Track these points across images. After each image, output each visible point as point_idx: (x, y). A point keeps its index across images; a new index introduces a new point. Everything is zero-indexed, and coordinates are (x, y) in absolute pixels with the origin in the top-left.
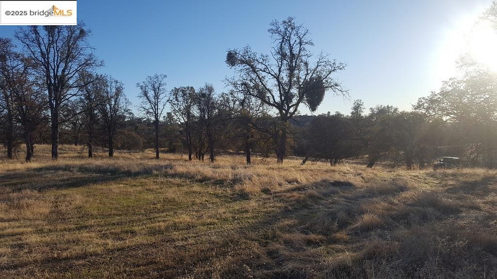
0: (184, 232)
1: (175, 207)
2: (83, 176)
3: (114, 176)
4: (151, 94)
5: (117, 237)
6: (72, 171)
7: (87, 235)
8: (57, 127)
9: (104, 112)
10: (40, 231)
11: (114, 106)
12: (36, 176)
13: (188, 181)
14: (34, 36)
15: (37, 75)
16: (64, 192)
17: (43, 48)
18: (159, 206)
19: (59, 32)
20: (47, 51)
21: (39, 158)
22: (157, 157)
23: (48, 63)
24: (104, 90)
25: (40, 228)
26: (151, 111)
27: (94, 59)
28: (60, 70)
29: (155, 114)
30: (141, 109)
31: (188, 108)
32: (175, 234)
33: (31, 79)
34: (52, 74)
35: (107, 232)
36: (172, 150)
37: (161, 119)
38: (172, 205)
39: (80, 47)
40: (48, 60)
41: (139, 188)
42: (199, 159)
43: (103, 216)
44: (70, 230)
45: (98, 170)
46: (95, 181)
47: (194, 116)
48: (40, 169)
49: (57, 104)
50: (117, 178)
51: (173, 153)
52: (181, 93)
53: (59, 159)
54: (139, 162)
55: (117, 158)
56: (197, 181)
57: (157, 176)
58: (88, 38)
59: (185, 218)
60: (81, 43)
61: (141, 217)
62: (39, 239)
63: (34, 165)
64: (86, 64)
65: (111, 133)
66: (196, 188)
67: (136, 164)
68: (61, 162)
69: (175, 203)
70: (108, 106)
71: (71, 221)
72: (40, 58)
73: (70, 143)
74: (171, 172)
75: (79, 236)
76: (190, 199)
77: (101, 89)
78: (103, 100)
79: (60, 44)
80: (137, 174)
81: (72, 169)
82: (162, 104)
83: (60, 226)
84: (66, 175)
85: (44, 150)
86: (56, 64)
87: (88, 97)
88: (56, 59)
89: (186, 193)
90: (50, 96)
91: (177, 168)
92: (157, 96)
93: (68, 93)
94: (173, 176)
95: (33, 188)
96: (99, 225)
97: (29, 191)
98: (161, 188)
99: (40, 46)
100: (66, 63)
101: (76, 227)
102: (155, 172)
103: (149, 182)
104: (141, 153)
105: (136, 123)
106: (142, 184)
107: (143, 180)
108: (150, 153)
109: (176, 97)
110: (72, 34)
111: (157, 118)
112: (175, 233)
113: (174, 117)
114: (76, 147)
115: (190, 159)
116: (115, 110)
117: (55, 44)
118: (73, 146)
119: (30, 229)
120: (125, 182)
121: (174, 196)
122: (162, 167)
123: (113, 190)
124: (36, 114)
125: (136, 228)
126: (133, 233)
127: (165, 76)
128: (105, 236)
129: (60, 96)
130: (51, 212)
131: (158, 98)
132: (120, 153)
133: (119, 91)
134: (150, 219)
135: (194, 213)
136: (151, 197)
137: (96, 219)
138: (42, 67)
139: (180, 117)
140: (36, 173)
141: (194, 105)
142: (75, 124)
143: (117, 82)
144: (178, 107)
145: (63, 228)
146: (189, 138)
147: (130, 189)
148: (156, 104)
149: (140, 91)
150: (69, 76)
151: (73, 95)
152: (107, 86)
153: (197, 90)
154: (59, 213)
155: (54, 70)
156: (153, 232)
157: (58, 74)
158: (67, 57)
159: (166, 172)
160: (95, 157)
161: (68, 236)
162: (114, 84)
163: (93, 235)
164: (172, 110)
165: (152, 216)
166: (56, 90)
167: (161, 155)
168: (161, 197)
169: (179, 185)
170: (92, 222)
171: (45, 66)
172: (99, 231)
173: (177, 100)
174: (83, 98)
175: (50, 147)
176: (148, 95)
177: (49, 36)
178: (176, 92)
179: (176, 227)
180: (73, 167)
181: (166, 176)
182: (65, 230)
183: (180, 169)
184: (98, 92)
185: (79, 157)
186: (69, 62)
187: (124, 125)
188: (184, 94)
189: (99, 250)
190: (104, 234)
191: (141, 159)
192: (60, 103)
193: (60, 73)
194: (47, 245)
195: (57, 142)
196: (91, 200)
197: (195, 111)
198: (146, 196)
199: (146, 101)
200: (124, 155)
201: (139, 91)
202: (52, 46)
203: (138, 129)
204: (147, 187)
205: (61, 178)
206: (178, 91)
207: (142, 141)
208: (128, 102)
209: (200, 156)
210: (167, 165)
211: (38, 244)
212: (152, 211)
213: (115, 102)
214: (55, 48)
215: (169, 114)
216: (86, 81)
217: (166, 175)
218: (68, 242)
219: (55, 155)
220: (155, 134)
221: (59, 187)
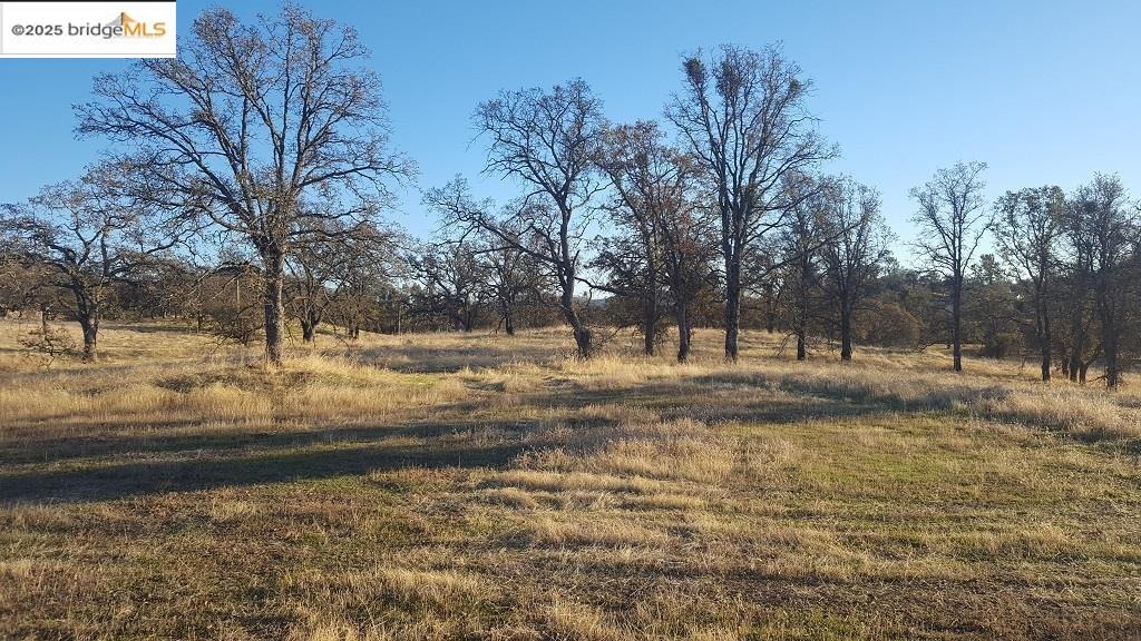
0: (1051, 566)
1: (1018, 498)
2: (792, 399)
3: (858, 406)
4: (945, 211)
5: (881, 549)
6: (767, 388)
7: (814, 532)
8: (736, 295)
9: (833, 259)
10: (717, 509)
11: (857, 245)
12: (699, 392)
13: (1050, 437)
14: (698, 109)
15: (702, 188)
16: (757, 431)
17: (715, 131)
18: (976, 490)
19: (746, 95)
20: (722, 137)
21: (700, 357)
22: (958, 367)
23: (724, 162)
24: (835, 210)
25: (716, 500)
26: (944, 252)
27: (817, 143)
28: (747, 173)
29: (955, 260)
30: (919, 249)
31: (1042, 245)
32: (1027, 569)
33: (690, 197)
34: (730, 185)
35: (858, 534)
36: (995, 351)
37: (968, 273)
38: (1011, 494)
39: (788, 120)
40: (723, 156)
41: (922, 441)
42: (1073, 378)
43: (843, 495)
44: (776, 515)
45: (824, 389)
46: (819, 414)
47: (1059, 263)
48: (707, 379)
49: (739, 247)
50: (867, 411)
51: (997, 358)
52: (1024, 204)
53: (740, 360)
54: (916, 376)
55: (860, 363)
56: (1075, 437)
57: (964, 414)
58: (805, 97)
59: (1050, 531)
60: (790, 112)
61: (932, 510)
62: (716, 525)
63: (693, 370)
64: (800, 156)
65: (848, 306)
66: (1075, 455)
67: (911, 382)
68: (743, 367)
69: (1018, 489)
70: (843, 247)
71: (775, 497)
72: (709, 154)
73: (757, 327)
74: (1002, 407)
75: (798, 532)
76: (1059, 484)
77: (827, 208)
78: (831, 233)
79: (747, 121)
80: (913, 406)
81: (767, 383)
82: (974, 235)
83: (757, 505)
84: (758, 395)
85: (708, 340)
86: (738, 163)
87: (799, 228)
88: (739, 152)
89: (1048, 467)
90: (725, 231)
91: (1018, 398)
92: (959, 217)
93: (761, 221)
94: (1009, 418)
95: (697, 418)
96: (836, 515)
97: (688, 422)
98: (979, 447)
99: (708, 130)
100: (759, 157)
101: (789, 512)
102: (960, 405)
103: (946, 426)
104: (915, 356)
105: (903, 285)
106: (927, 432)
107: (930, 421)
108: (939, 355)
109: (1011, 216)
110: (772, 94)
111: (957, 272)
112: (1025, 564)
113: (1003, 268)
114: (770, 336)
115: (1046, 376)
116: (857, 255)
117: (737, 122)
118: (765, 333)
119: (698, 501)
120: (888, 423)
121: (1013, 470)
122: (976, 393)
123: (861, 438)
124: (696, 268)
125: (925, 537)
126: (918, 545)
127: (984, 165)
128: (852, 542)
129: (744, 230)
130: (738, 472)
131: (961, 221)
132: (866, 352)
133: (869, 210)
134: (958, 520)
135: (1075, 523)
136: (953, 465)
137: (830, 499)
138: (713, 171)
139: (1020, 267)
140: (700, 386)
141: (1060, 233)
142: (768, 287)
143: (864, 189)
144: (1014, 240)
145: (761, 508)
146: (1042, 320)
147: (900, 441)
148: (957, 236)
149: (920, 205)
150: (764, 185)
151: (772, 226)
152: (842, 201)
153: (1070, 194)
154: (750, 474)
155: (734, 175)
156: (969, 554)
157: (743, 184)
158: (761, 146)
159: (988, 408)
160: (812, 358)
161: (773, 528)
162: (857, 196)
163: (827, 534)
164: (999, 248)
165: (961, 512)
166: (737, 218)
167: (965, 361)
168: (980, 469)
169: (1024, 445)
170: (820, 505)
171: (716, 168)
172: (838, 529)
173: (1012, 223)
174: (788, 229)
175: (721, 333)
176: (938, 214)
177: (727, 106)
178: (1010, 203)
179: (1027, 550)
180: (769, 380)
181: (988, 418)
182: (766, 513)
183: (1026, 403)
184: (819, 214)
185: (778, 357)
186: (764, 156)
187: (875, 288)
188: (1034, 207)
189: (844, 572)
190: (851, 538)
191: (920, 370)
192: (745, 243)
193: (745, 182)
194: (735, 540)
195: (736, 325)
196: (815, 456)
197: (1064, 250)
198: (940, 463)
199: (930, 228)
200: (874, 357)
201: (916, 207)
202: (732, 125)
203: (907, 298)
204: (942, 441)
205: (747, 401)
206: (1016, 201)
207: (916, 325)
208: (888, 234)
209: (1075, 369)
210: (989, 390)
211: (717, 535)
212: (960, 501)
213: (860, 235)
214: (738, 129)
215: (987, 259)
216: (798, 192)
217: (988, 415)
218: (776, 541)
219: (731, 350)
220: (950, 308)
221: (745, 419)
